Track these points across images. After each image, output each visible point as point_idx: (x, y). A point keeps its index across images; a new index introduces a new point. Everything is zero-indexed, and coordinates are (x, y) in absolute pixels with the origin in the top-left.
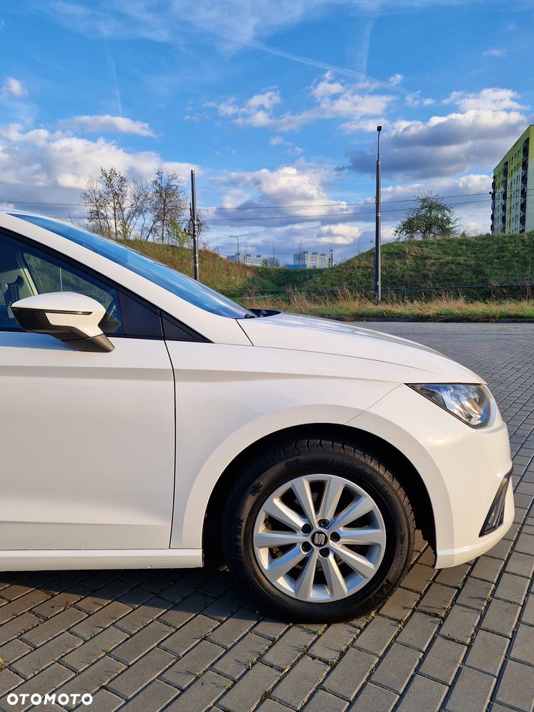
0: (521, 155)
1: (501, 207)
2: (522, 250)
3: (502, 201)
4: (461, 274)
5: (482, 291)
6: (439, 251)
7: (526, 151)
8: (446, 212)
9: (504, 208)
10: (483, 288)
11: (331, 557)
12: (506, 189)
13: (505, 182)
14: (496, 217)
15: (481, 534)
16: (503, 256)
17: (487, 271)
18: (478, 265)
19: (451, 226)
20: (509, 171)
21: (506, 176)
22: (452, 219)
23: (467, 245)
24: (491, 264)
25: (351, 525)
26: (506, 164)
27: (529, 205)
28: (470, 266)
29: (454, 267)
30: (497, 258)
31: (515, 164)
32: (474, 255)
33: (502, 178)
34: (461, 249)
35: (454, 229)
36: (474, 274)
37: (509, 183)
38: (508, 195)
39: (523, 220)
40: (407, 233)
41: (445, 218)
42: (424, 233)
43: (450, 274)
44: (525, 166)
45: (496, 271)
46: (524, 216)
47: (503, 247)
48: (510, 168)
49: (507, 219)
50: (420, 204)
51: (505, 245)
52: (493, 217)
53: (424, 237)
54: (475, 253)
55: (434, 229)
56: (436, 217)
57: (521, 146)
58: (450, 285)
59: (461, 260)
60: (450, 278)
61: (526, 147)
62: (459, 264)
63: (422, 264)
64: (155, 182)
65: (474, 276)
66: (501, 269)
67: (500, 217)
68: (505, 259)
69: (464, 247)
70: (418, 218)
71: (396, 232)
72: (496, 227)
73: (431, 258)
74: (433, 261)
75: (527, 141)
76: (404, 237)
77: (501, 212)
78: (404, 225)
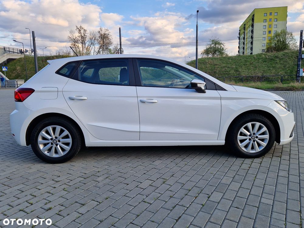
0: (251, 22)
1: (242, 43)
2: (254, 61)
3: (243, 40)
4: (230, 71)
5: (238, 78)
6: (220, 62)
7: (253, 20)
8: (222, 45)
9: (244, 43)
10: (239, 77)
11: (256, 142)
12: (245, 35)
13: (244, 33)
14: (240, 47)
15: (290, 137)
16: (247, 64)
17: (240, 70)
18: (236, 68)
19: (224, 51)
20: (246, 28)
21: (245, 30)
22: (225, 48)
23: (232, 60)
24: (242, 67)
25: (260, 135)
26: (245, 25)
27: (254, 42)
28: (233, 68)
29: (226, 69)
30: (244, 65)
31: (248, 25)
32: (234, 64)
33: (243, 31)
34: (229, 61)
35: (225, 53)
36: (235, 71)
37: (246, 33)
38: (245, 38)
39: (252, 49)
40: (206, 54)
41: (222, 48)
42: (213, 54)
43: (225, 71)
44: (253, 26)
45: (244, 70)
46: (252, 47)
47: (246, 61)
48: (246, 26)
49: (245, 48)
50: (211, 42)
51: (247, 60)
52: (239, 47)
53: (213, 56)
54: (235, 63)
55: (217, 53)
56: (218, 48)
57: (251, 18)
58: (225, 76)
59: (229, 66)
60: (225, 73)
61: (253, 18)
62: (228, 67)
63: (214, 67)
64: (99, 32)
65: (235, 72)
66: (246, 69)
67: (242, 47)
68: (247, 65)
69: (231, 60)
70: (210, 48)
71: (202, 54)
72: (240, 51)
73: (217, 65)
74: (218, 66)
75: (254, 16)
76: (205, 56)
77: (242, 45)
78: (205, 51)
